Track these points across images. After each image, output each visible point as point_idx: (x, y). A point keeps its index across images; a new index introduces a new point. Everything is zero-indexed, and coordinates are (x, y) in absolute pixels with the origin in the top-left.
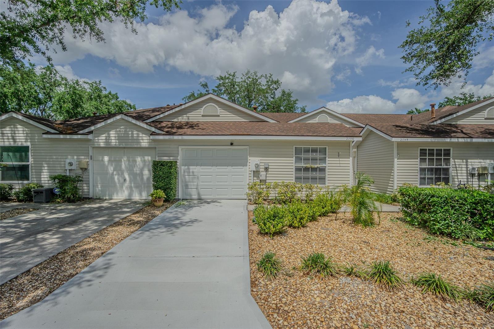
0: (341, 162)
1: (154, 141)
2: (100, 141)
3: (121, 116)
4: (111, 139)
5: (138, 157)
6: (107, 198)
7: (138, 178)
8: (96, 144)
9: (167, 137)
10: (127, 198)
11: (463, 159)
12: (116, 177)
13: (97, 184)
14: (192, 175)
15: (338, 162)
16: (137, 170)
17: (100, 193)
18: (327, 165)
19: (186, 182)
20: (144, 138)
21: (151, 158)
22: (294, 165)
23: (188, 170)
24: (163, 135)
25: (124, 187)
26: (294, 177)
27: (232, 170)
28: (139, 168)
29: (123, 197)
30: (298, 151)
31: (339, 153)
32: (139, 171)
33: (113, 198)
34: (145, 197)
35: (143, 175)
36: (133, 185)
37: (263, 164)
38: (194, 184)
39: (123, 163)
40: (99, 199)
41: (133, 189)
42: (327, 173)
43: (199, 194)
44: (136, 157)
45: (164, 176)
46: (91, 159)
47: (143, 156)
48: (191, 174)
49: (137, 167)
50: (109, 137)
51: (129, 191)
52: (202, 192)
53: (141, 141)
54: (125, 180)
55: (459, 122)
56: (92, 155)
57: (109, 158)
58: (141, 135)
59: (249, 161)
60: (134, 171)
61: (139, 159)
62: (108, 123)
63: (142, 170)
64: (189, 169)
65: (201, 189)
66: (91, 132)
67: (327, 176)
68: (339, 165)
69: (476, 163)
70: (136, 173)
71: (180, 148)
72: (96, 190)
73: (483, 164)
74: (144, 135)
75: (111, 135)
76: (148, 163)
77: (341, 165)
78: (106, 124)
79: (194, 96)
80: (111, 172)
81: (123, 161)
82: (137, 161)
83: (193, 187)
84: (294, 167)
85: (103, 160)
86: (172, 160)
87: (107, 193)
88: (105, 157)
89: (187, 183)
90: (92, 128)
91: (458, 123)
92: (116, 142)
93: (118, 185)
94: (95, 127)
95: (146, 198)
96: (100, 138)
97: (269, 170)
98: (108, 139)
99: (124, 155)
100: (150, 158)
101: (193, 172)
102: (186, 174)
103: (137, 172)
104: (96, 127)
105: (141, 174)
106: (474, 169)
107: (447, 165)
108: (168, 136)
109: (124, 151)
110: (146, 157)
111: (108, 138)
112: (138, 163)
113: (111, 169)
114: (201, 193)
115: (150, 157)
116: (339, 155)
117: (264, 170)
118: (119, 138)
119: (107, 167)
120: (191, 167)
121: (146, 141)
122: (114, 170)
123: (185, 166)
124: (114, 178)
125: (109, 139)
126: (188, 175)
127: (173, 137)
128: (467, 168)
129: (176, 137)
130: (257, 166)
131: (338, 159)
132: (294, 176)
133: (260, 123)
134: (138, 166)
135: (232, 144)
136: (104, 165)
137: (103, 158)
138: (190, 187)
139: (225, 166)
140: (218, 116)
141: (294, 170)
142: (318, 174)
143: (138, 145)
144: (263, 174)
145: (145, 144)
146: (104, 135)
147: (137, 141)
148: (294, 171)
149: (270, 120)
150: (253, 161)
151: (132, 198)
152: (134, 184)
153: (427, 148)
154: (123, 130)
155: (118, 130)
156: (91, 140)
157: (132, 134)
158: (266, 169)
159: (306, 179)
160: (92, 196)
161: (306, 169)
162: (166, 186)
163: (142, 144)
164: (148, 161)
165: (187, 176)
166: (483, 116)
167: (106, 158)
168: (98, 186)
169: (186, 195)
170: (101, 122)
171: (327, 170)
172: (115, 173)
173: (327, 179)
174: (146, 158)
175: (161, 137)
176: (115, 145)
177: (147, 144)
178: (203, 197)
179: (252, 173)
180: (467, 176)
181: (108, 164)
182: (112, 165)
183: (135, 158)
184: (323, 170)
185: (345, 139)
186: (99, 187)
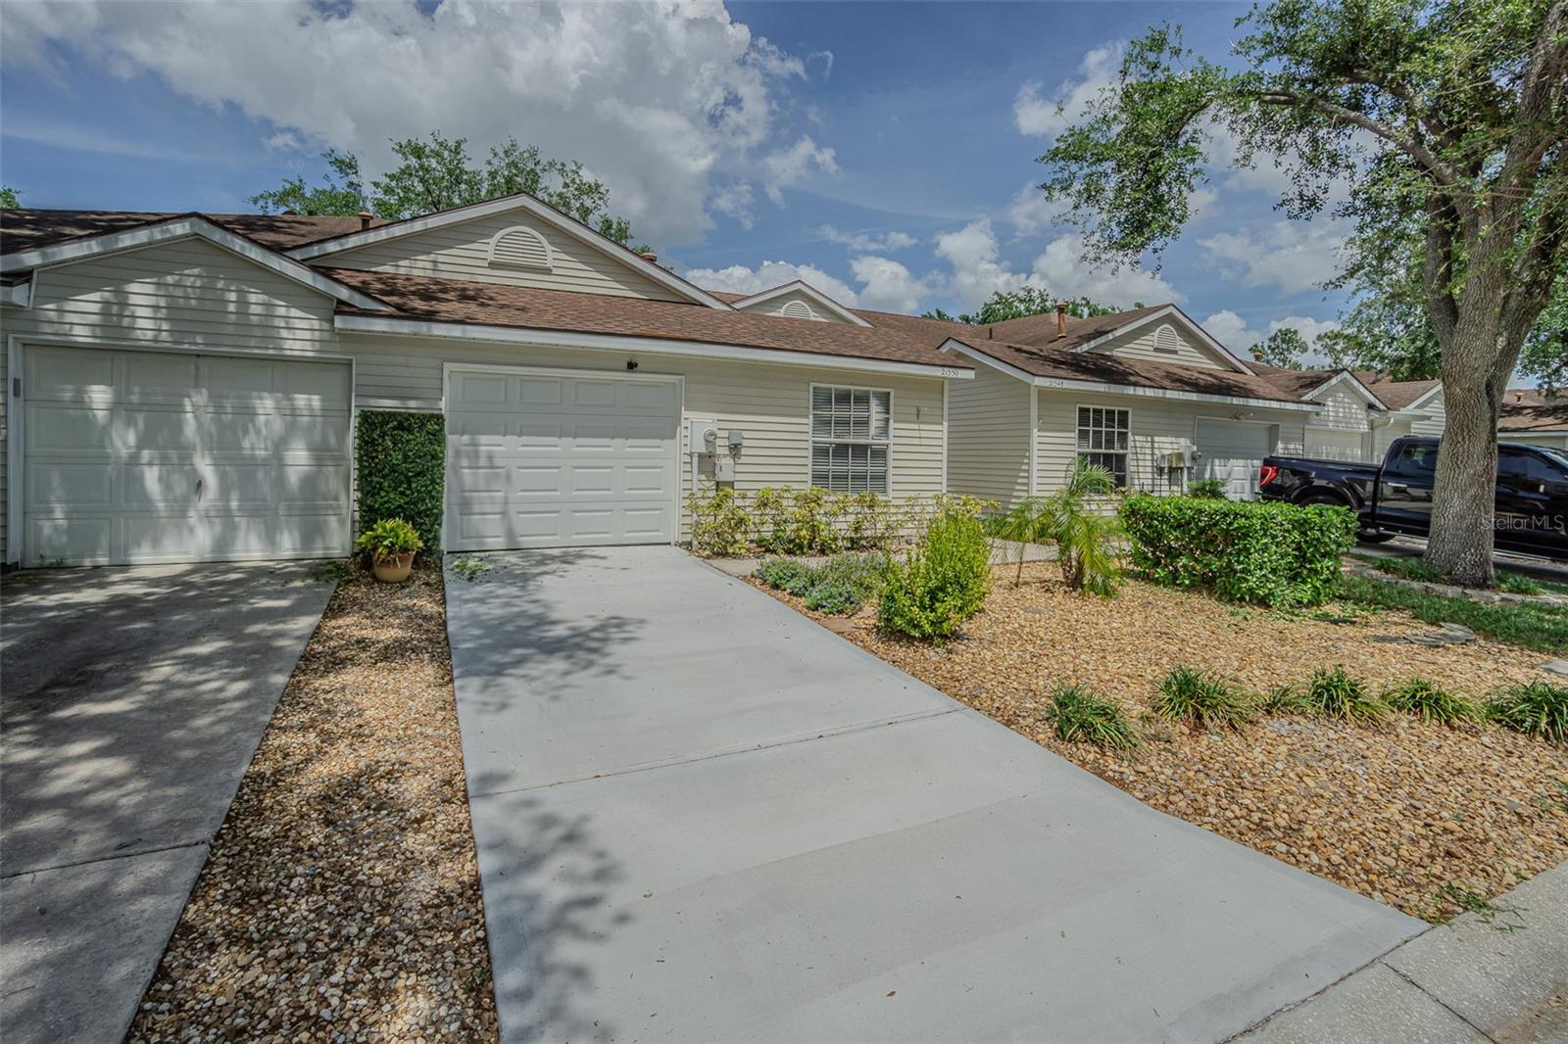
0: (923, 434)
1: (346, 336)
2: (70, 318)
3: (191, 226)
4: (133, 317)
5: (265, 394)
6: (103, 560)
7: (260, 475)
8: (46, 328)
9: (405, 327)
10: (208, 557)
11: (1147, 436)
12: (151, 477)
13: (48, 502)
14: (488, 465)
15: (917, 434)
16: (255, 445)
17: (64, 539)
18: (891, 440)
19: (464, 491)
20: (298, 324)
21: (322, 400)
22: (810, 437)
23: (471, 448)
24: (390, 316)
25: (192, 513)
26: (810, 473)
27: (627, 449)
28: (266, 439)
29: (187, 553)
30: (822, 399)
31: (918, 411)
32: (266, 449)
33: (135, 559)
34: (294, 549)
35: (282, 465)
36: (234, 504)
37: (725, 434)
38: (492, 498)
39: (189, 416)
40: (60, 567)
41: (237, 519)
42: (891, 464)
43: (510, 533)
44: (255, 394)
45: (408, 470)
46: (16, 394)
47: (288, 391)
48: (483, 462)
49: (258, 431)
50: (124, 305)
51: (218, 528)
52: (521, 523)
53: (284, 333)
54: (199, 484)
55: (1119, 353)
56: (20, 376)
57: (117, 394)
58: (282, 311)
59: (684, 423)
60: (241, 448)
61: (266, 405)
62: (121, 245)
63: (280, 445)
64: (474, 444)
65: (519, 513)
66: (24, 276)
67: (891, 471)
68: (917, 441)
69: (1166, 446)
70: (253, 457)
71: (448, 367)
72: (39, 529)
73: (1175, 446)
74: (295, 312)
75: (133, 299)
76: (307, 418)
77: (924, 442)
78: (109, 248)
79: (303, 195)
80: (124, 452)
81: (189, 408)
82: (260, 411)
83: (488, 508)
84: (810, 446)
85: (82, 402)
86: (413, 411)
87: (104, 540)
88: (95, 387)
89: (467, 494)
90: (31, 258)
91: (1115, 353)
92: (160, 330)
93: (161, 505)
94: (44, 255)
95: (299, 554)
96: (71, 306)
97: (743, 451)
98: (114, 316)
99: (197, 385)
100: (316, 401)
101: (490, 457)
102: (465, 462)
103: (257, 452)
104: (53, 254)
105: (277, 461)
106: (1163, 456)
107: (1122, 448)
108: (407, 323)
109: (197, 368)
110: (297, 396)
111: (115, 309)
112: (262, 418)
113: (124, 440)
114: (519, 529)
115: (316, 397)
116: (918, 415)
117: (727, 452)
118: (175, 313)
119: (105, 431)
120: (483, 439)
121: (307, 335)
122: (140, 446)
123: (462, 435)
124: (141, 479)
125: (121, 316)
126: (470, 468)
127: (429, 328)
128: (1153, 454)
129: (439, 330)
130: (710, 439)
131: (916, 426)
132: (809, 470)
133: (685, 308)
134: (264, 431)
135: (632, 366)
136: (88, 422)
137: (80, 392)
138: (476, 508)
139: (604, 437)
140: (547, 271)
141: (809, 454)
142: (870, 467)
143: (268, 348)
144: (725, 464)
145: (298, 345)
146: (96, 296)
147: (267, 329)
148: (811, 457)
149: (713, 300)
150: (699, 424)
151: (232, 556)
152: (241, 500)
153: (1091, 407)
154: (198, 284)
155: (170, 279)
156: (18, 308)
157: (242, 302)
158: (735, 449)
159: (841, 478)
160: (18, 558)
161: (841, 450)
162: (415, 504)
163: (288, 344)
164: (305, 412)
165: (466, 471)
166: (1151, 343)
167: (100, 396)
168: (50, 511)
169: (463, 538)
170: (80, 238)
171: (891, 455)
172: (146, 454)
173: (890, 479)
174: (301, 400)
175: (380, 326)
176: (155, 340)
177: (308, 346)
178: (525, 541)
179: (695, 459)
180: (1153, 473)
181: (111, 419)
182: (130, 422)
183: (250, 398)
184: (880, 454)
185: (938, 372)
186: (58, 514)
